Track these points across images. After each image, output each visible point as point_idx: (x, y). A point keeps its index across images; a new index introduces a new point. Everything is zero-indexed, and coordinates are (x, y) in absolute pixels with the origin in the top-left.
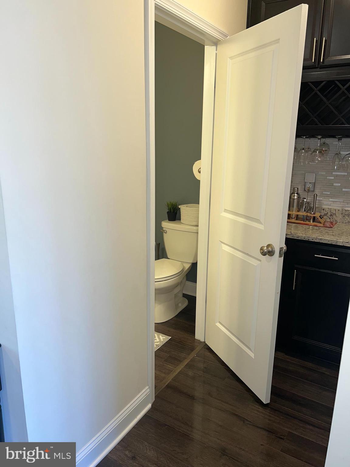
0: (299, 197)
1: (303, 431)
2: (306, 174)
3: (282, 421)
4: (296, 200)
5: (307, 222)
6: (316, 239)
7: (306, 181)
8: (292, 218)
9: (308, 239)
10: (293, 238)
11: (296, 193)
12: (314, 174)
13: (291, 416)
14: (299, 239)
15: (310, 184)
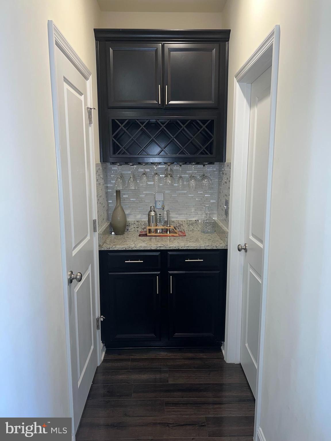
0: (156, 214)
1: (214, 411)
2: (156, 194)
3: (196, 411)
4: (154, 216)
5: (166, 234)
6: (184, 247)
7: (156, 200)
8: (152, 232)
9: (178, 248)
10: (166, 249)
11: (153, 211)
12: (163, 194)
13: (200, 404)
14: (171, 249)
15: (159, 203)
